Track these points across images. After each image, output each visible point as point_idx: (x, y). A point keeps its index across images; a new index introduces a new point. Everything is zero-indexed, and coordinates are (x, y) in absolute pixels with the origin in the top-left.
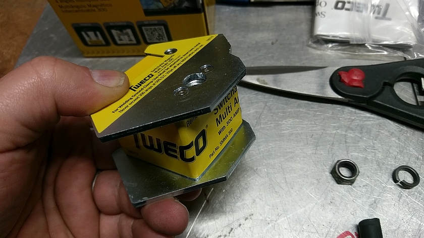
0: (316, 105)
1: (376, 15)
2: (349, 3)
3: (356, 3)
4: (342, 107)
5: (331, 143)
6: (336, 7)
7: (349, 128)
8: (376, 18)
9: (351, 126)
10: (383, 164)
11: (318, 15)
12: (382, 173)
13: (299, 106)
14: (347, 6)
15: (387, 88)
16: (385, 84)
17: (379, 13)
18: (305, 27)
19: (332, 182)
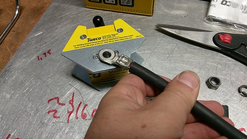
0: (203, 50)
1: (243, 10)
2: (229, 2)
3: (233, 3)
4: (217, 52)
5: (208, 69)
6: (222, 3)
7: (219, 63)
8: (243, 12)
9: (220, 63)
10: (234, 83)
11: (212, 6)
12: (233, 87)
13: (194, 49)
14: (228, 3)
15: (243, 46)
16: (242, 44)
17: (245, 10)
18: (203, 11)
19: (206, 87)
